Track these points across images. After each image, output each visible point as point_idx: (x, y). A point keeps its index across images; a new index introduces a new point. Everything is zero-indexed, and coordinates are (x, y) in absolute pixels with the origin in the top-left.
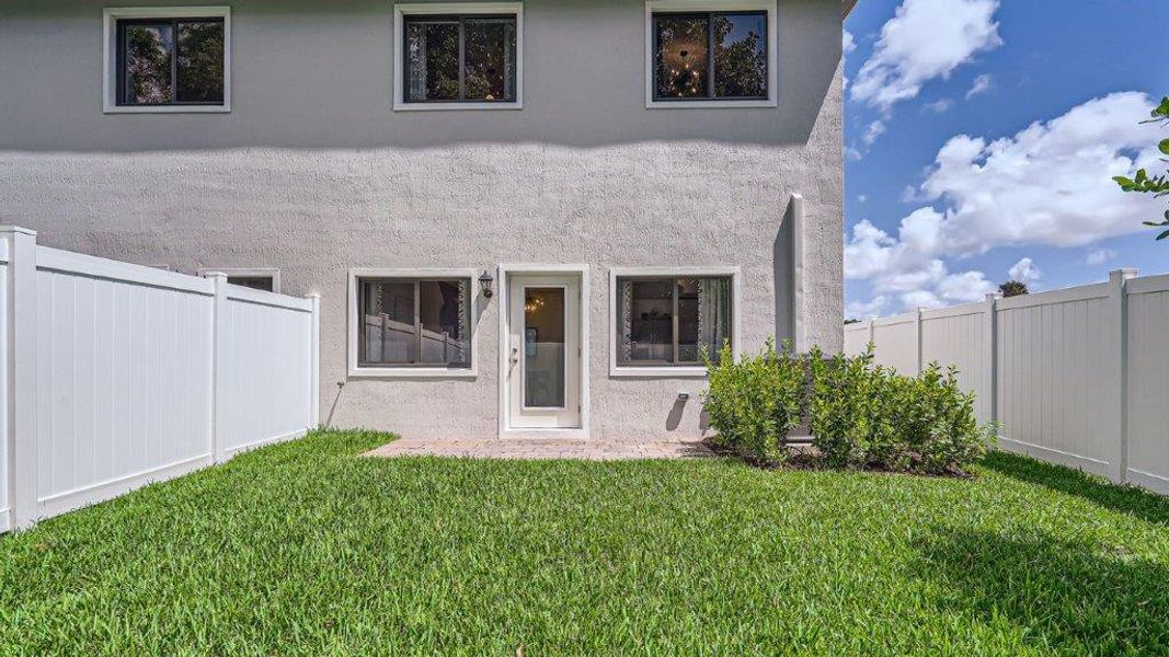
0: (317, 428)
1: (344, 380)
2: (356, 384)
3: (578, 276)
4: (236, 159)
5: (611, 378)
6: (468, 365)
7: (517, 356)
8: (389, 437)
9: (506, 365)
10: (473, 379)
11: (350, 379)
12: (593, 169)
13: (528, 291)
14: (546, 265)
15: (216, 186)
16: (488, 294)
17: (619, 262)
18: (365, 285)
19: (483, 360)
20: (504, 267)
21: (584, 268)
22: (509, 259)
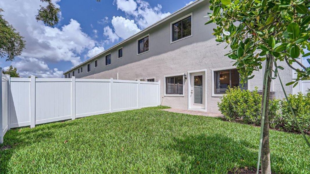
0: (160, 105)
1: (163, 97)
2: (165, 97)
3: (204, 72)
4: (150, 59)
5: (212, 97)
6: (182, 94)
7: (192, 92)
8: (170, 108)
9: (190, 94)
10: (183, 97)
11: (165, 96)
12: (208, 46)
13: (195, 77)
14: (197, 70)
15: (148, 64)
16: (186, 78)
17: (213, 68)
18: (167, 78)
19: (185, 93)
20: (189, 72)
21: (206, 70)
22: (190, 70)
